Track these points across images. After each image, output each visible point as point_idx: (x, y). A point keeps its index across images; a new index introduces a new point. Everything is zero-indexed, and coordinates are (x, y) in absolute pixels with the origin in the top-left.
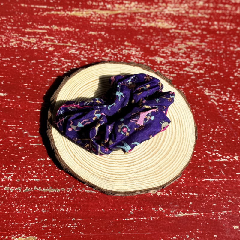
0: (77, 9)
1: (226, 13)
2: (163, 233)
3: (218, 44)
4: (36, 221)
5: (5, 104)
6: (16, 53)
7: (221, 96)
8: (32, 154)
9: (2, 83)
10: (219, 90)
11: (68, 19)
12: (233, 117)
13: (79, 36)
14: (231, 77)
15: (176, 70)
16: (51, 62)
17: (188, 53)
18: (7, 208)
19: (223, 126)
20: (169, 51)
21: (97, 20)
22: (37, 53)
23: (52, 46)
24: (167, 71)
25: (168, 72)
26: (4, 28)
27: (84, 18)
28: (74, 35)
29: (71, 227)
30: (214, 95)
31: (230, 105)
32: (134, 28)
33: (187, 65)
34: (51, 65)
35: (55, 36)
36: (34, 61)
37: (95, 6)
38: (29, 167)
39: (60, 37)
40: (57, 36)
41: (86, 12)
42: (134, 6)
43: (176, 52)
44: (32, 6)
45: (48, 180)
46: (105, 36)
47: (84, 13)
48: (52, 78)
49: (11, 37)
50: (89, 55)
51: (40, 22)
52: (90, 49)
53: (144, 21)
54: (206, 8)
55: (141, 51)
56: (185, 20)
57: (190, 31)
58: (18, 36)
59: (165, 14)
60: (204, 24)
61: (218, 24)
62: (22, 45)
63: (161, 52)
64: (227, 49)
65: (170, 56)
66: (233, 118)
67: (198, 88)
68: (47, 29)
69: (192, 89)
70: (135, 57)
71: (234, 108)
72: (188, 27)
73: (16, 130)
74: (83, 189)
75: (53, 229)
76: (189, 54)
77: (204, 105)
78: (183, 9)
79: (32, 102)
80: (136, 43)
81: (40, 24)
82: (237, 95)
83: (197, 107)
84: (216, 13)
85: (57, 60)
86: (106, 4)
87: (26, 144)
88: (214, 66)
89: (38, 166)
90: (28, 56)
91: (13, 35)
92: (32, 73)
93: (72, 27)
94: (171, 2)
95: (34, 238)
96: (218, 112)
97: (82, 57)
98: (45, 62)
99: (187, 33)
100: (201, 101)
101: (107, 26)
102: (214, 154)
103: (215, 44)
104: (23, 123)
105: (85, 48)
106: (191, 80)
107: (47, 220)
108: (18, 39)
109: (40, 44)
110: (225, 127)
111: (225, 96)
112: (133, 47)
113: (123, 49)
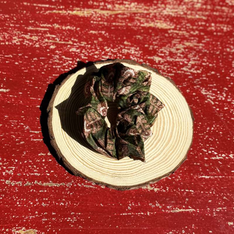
0: (79, 9)
1: (223, 15)
2: (159, 228)
3: (215, 45)
4: (36, 214)
5: (7, 100)
6: (18, 51)
7: (218, 95)
8: (33, 150)
9: (5, 79)
10: (216, 90)
11: (69, 18)
12: (229, 116)
13: (80, 34)
14: (227, 78)
15: (174, 70)
16: (52, 60)
17: (186, 53)
18: (9, 201)
19: (218, 125)
20: (167, 51)
21: (98, 20)
22: (39, 51)
23: (53, 44)
25: (166, 71)
26: (7, 25)
27: (85, 17)
28: (75, 34)
29: (70, 221)
30: (210, 95)
31: (226, 105)
32: (134, 28)
33: (185, 65)
34: (53, 62)
35: (56, 35)
36: (36, 59)
37: (96, 6)
38: (30, 161)
39: (61, 36)
40: (58, 35)
41: (87, 11)
42: (134, 7)
43: (174, 52)
44: (35, 5)
45: (48, 174)
46: (105, 35)
47: (85, 13)
48: (54, 75)
49: (13, 34)
50: (89, 53)
52: (90, 47)
53: (143, 21)
54: (203, 10)
55: (140, 50)
56: (183, 21)
57: (188, 32)
58: (20, 34)
59: (164, 15)
60: (201, 25)
61: (215, 25)
62: (24, 42)
63: (159, 51)
64: (224, 50)
65: (168, 56)
66: (229, 117)
67: (195, 87)
68: (49, 28)
69: (189, 89)
70: (134, 56)
71: (230, 108)
72: (185, 28)
74: (82, 184)
75: (53, 222)
76: (187, 55)
77: (201, 104)
78: (181, 10)
79: (34, 99)
80: (135, 43)
81: (42, 22)
82: (232, 95)
83: (193, 106)
84: (213, 15)
85: (59, 57)
86: (106, 4)
87: (27, 139)
88: (211, 67)
89: (39, 161)
90: (30, 54)
91: (15, 32)
92: (34, 70)
93: (73, 26)
94: (169, 3)
95: (34, 231)
96: (214, 111)
97: (83, 56)
98: (46, 59)
99: (185, 34)
100: (198, 100)
101: (107, 26)
102: (210, 152)
103: (212, 45)
104: (24, 119)
105: (86, 47)
106: (188, 80)
107: (47, 213)
108: (20, 37)
109: (42, 41)
110: (221, 126)
111: (222, 96)
112: (132, 47)
113: (123, 48)
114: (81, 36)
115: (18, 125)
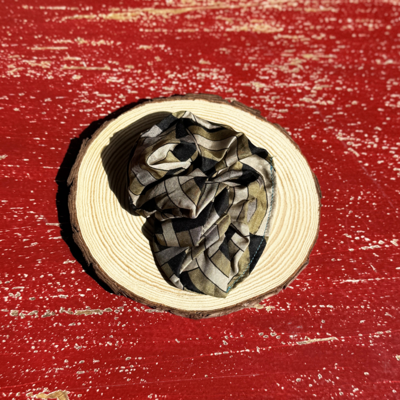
0: (117, 9)
1: (366, 2)
2: (278, 372)
3: (355, 55)
4: (66, 364)
5: (3, 173)
6: (18, 88)
7: (365, 141)
8: (54, 254)
10: (361, 131)
11: (101, 27)
12: (387, 175)
13: (122, 53)
14: (380, 110)
15: (288, 102)
16: (77, 99)
17: (306, 72)
18: (17, 345)
19: (369, 191)
20: (274, 71)
21: (151, 26)
22: (54, 86)
23: (77, 72)
24: (273, 104)
25: (275, 106)
27: (129, 23)
28: (114, 53)
29: (124, 372)
30: (353, 141)
31: (380, 156)
32: (214, 35)
33: (305, 93)
34: (78, 103)
35: (82, 56)
36: (49, 100)
37: (147, 2)
38: (49, 275)
39: (90, 57)
40: (85, 56)
41: (132, 12)
43: (286, 72)
44: (42, 8)
45: (82, 295)
46: (166, 51)
47: (129, 15)
48: (81, 125)
49: (8, 61)
50: (140, 84)
51: (56, 34)
52: (141, 73)
53: (229, 23)
55: (227, 72)
56: (298, 18)
57: (306, 35)
58: (20, 59)
59: (264, 10)
60: (330, 23)
61: (354, 21)
62: (27, 72)
63: (260, 73)
64: (371, 63)
65: (276, 79)
66: (386, 177)
67: (325, 129)
68: (69, 45)
69: (315, 133)
70: (217, 84)
71: (387, 161)
72: (303, 29)
73: (25, 216)
74: (142, 307)
75: (95, 376)
76: (308, 75)
77: (337, 157)
79: (49, 168)
80: (218, 61)
81: (55, 36)
82: (390, 138)
83: (324, 161)
84: (349, 3)
85: (88, 95)
87: (42, 237)
88: (349, 93)
89: (64, 273)
90: (38, 91)
91: (11, 57)
92: (47, 119)
93: (109, 39)
95: (64, 393)
96: (360, 168)
97: (130, 89)
98: (67, 99)
99: (302, 40)
100: (332, 152)
101: (167, 35)
102: (357, 238)
103: (350, 54)
104: (35, 203)
105: (133, 73)
106: (312, 117)
107: (84, 361)
108: (19, 64)
109: (58, 69)
110: (374, 193)
111: (372, 141)
112: (213, 68)
113: (198, 70)
114: (124, 55)
115: (25, 214)
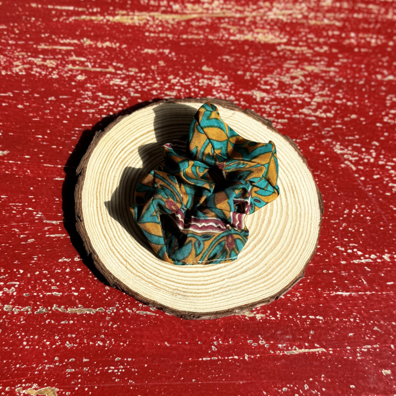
0: (124, 12)
1: (370, 18)
2: (265, 381)
3: (357, 70)
4: (56, 362)
5: (4, 168)
6: (23, 85)
7: (362, 155)
8: (50, 251)
9: (0, 134)
10: (359, 145)
11: (108, 29)
12: (382, 190)
13: (126, 55)
14: (378, 125)
15: (287, 112)
16: (81, 99)
17: (308, 84)
18: (9, 340)
19: (364, 205)
20: (275, 81)
21: (157, 31)
22: (58, 85)
23: (82, 72)
24: (273, 114)
25: (274, 115)
26: (4, 43)
27: (136, 26)
28: (119, 55)
29: (113, 372)
30: (350, 154)
31: (376, 170)
32: (218, 42)
33: (305, 104)
34: (81, 103)
35: (87, 57)
36: (53, 98)
37: (153, 6)
38: (44, 272)
39: (95, 58)
40: (90, 57)
41: (138, 16)
42: (218, 7)
43: (287, 83)
44: (50, 7)
45: (76, 294)
46: (170, 56)
47: (136, 19)
48: (83, 125)
49: (14, 58)
50: (143, 87)
51: (62, 33)
52: (145, 77)
53: (234, 31)
54: (336, 10)
55: (229, 80)
56: (302, 30)
57: (309, 48)
58: (26, 56)
59: (269, 21)
60: (333, 36)
61: (357, 36)
62: (32, 70)
63: (262, 82)
64: (371, 77)
65: (278, 89)
66: (381, 192)
67: (323, 141)
68: (75, 45)
69: (313, 144)
70: (219, 91)
71: (383, 176)
72: (306, 41)
73: (24, 212)
74: (133, 309)
75: (84, 375)
76: (309, 86)
77: (333, 169)
78: (298, 11)
79: (50, 165)
80: (221, 68)
81: (62, 36)
82: (387, 154)
83: (321, 173)
84: (353, 18)
85: (91, 95)
86: (171, 3)
87: (39, 234)
88: (349, 106)
89: (59, 271)
90: (43, 89)
91: (17, 54)
92: (50, 117)
93: (115, 41)
95: (53, 390)
96: (357, 182)
97: (132, 91)
98: (71, 99)
99: (305, 52)
100: (329, 164)
101: (173, 40)
102: (350, 251)
103: (352, 69)
104: (34, 200)
105: (137, 77)
106: (311, 129)
107: (74, 359)
108: (25, 61)
109: (63, 69)
110: (368, 207)
111: (369, 155)
112: (216, 75)
113: (200, 77)
114: (129, 58)
115: (24, 210)
